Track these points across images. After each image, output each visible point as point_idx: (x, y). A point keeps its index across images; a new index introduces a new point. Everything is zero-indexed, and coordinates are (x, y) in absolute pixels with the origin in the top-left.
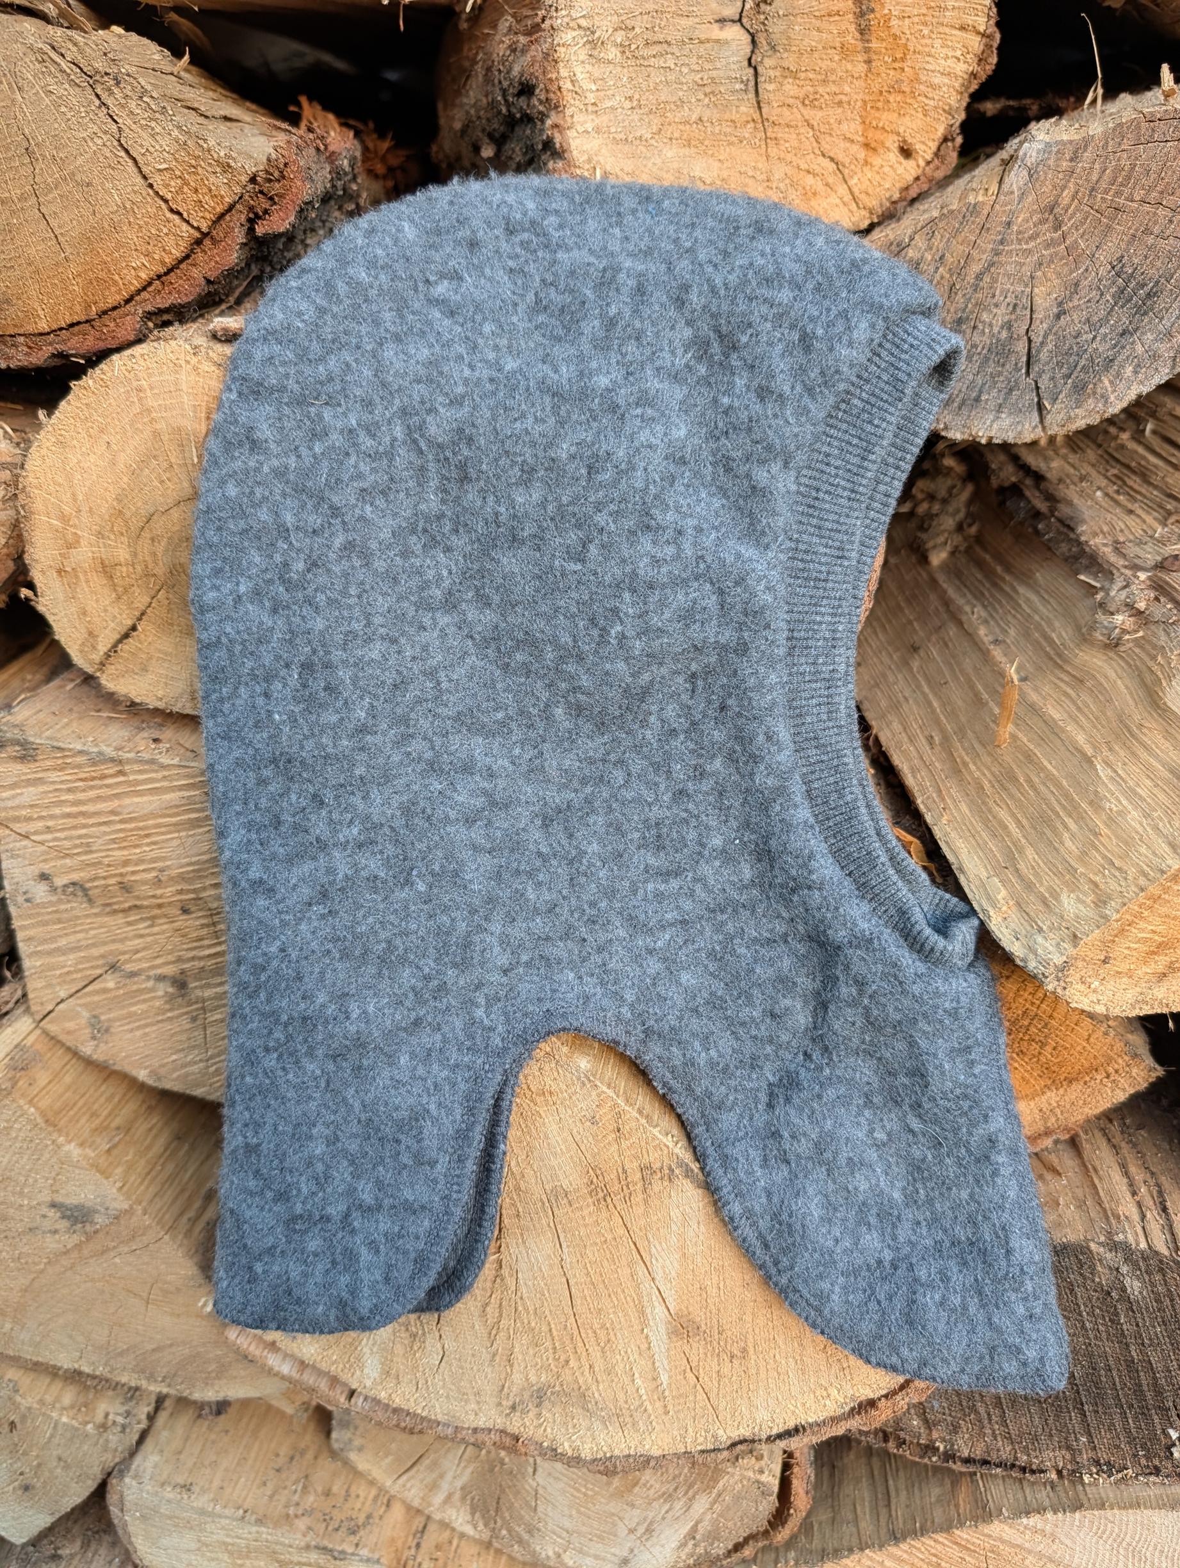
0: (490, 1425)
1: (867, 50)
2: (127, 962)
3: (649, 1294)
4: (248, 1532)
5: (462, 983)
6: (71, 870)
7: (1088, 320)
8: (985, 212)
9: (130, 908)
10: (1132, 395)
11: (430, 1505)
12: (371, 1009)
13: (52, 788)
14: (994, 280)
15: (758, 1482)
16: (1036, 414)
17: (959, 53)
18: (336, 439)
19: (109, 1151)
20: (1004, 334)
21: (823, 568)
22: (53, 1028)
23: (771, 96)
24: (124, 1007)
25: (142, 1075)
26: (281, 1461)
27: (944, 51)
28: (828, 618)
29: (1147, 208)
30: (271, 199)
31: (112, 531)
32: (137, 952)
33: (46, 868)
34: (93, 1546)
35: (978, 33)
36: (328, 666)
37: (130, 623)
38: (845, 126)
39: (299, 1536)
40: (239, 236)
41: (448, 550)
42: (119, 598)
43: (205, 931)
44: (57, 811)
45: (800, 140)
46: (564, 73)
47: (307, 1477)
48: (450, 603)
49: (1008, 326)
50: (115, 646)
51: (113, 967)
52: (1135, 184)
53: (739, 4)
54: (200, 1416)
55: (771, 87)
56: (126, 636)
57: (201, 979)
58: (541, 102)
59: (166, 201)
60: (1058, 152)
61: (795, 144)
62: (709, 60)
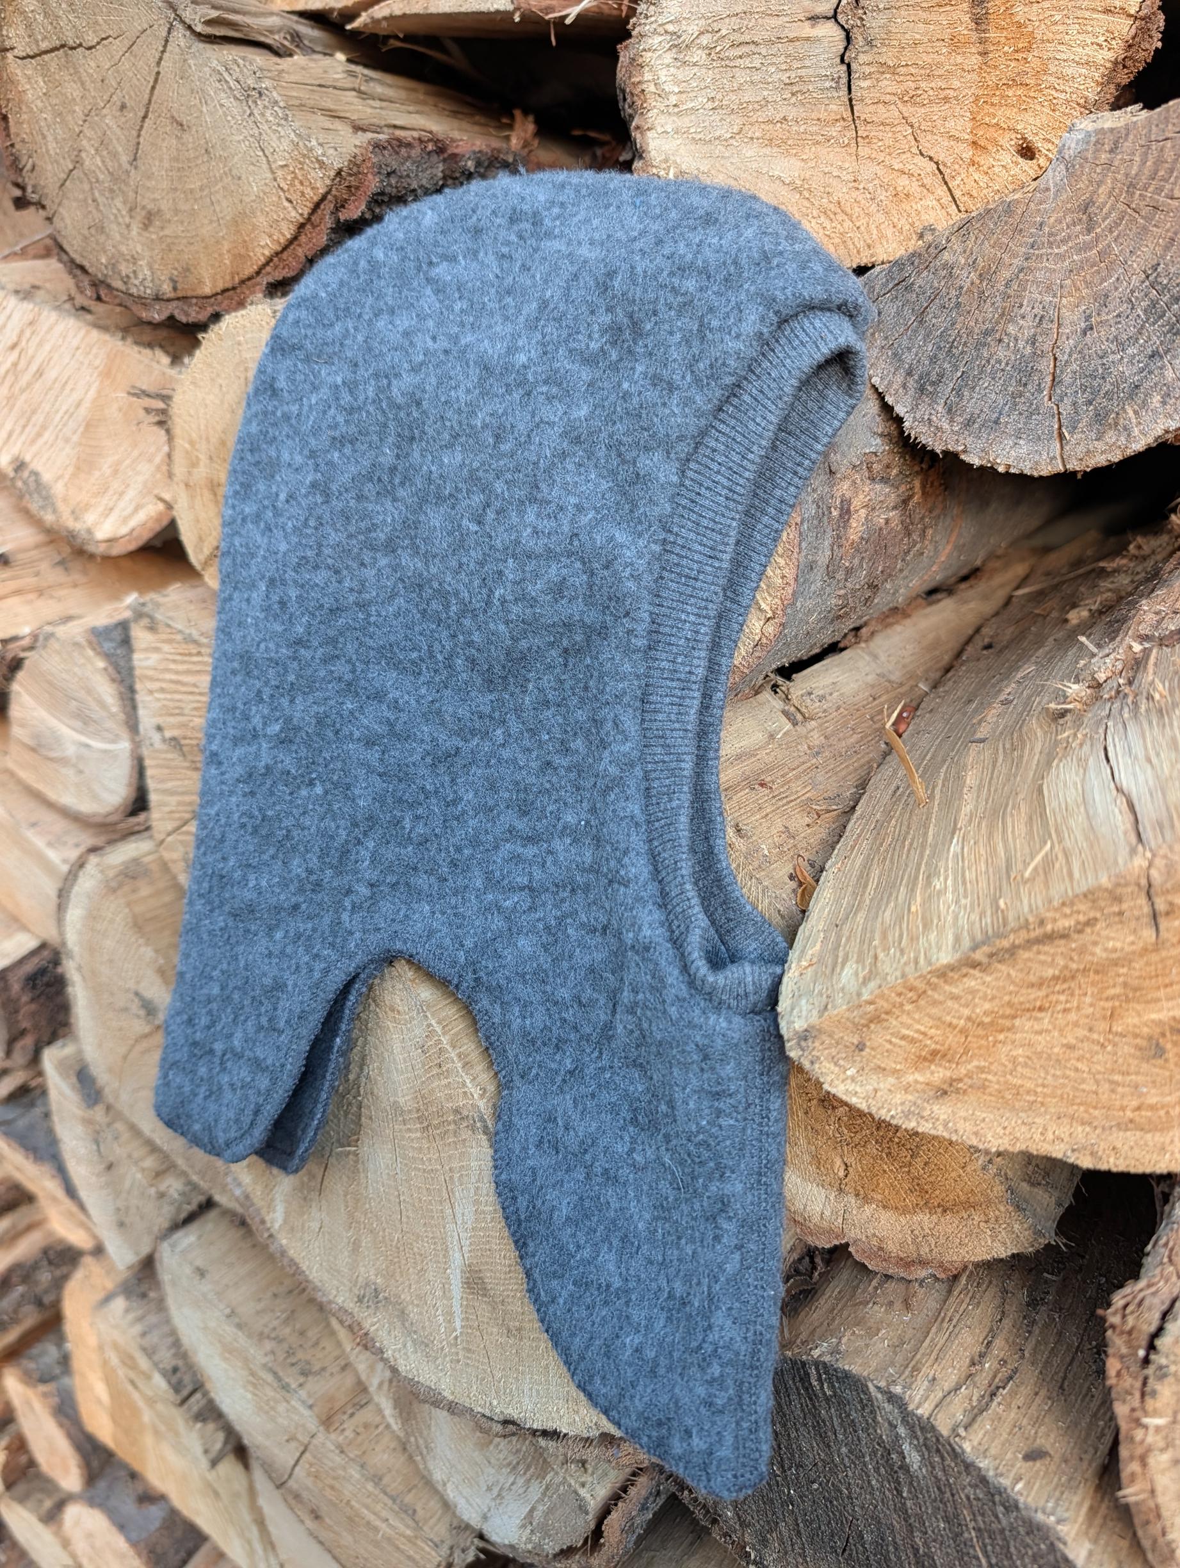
1: (983, 41)
3: (452, 1237)
4: (231, 1330)
5: (335, 884)
6: (173, 727)
7: (1116, 337)
8: (1020, 211)
10: (1159, 430)
11: (370, 1385)
12: (264, 883)
13: (165, 657)
14: (1023, 288)
16: (1056, 443)
17: (1101, 40)
18: (325, 393)
20: (1029, 350)
21: (695, 566)
23: (866, 93)
27: (1083, 37)
28: (692, 618)
30: (350, 190)
33: (160, 721)
36: (284, 583)
38: (951, 124)
39: (262, 1352)
40: (329, 222)
41: (395, 500)
45: (896, 140)
46: (648, 76)
47: (293, 1311)
48: (390, 547)
49: (1033, 341)
55: (865, 84)
59: (284, 192)
60: (1097, 142)
61: (890, 142)
62: (798, 58)
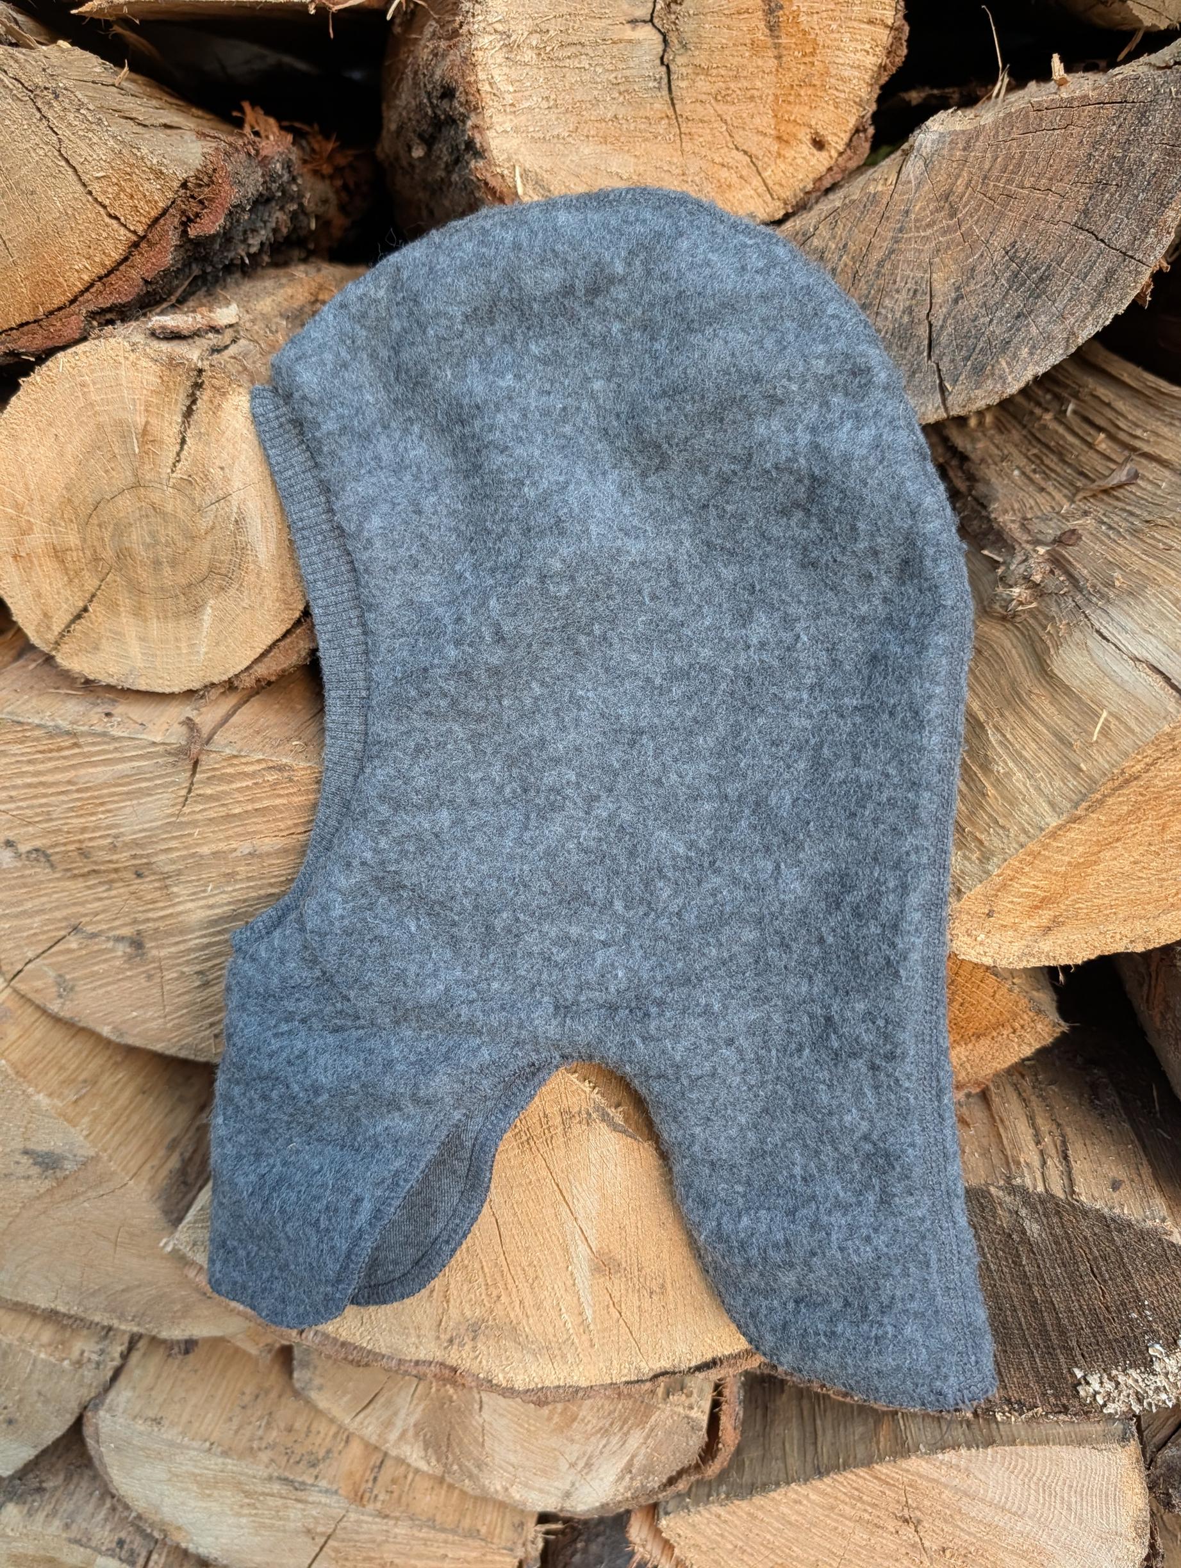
0: (429, 1358)
1: (777, 46)
2: (88, 924)
3: (572, 1233)
4: (215, 1463)
6: (34, 837)
7: (984, 304)
8: (885, 201)
9: (89, 873)
10: (1028, 376)
11: (386, 1441)
13: (14, 760)
14: (895, 267)
15: (688, 1417)
16: (939, 396)
17: (867, 46)
19: (76, 1102)
20: (906, 319)
22: (23, 987)
24: (86, 967)
25: (106, 1031)
26: (247, 1399)
27: (853, 44)
29: (1037, 194)
30: (201, 202)
31: (62, 518)
32: (97, 914)
33: (10, 835)
34: (75, 1481)
35: (887, 26)
37: (81, 604)
38: (757, 120)
39: (262, 1467)
40: (174, 239)
42: (71, 581)
43: (158, 894)
44: (19, 782)
45: (714, 136)
47: (270, 1414)
49: (910, 310)
50: (69, 626)
51: (75, 929)
52: (1025, 172)
53: (650, 5)
54: (169, 1355)
55: (683, 84)
56: (78, 617)
57: (156, 939)
58: (461, 105)
59: (105, 207)
60: (951, 142)
61: (710, 138)
62: (623, 60)
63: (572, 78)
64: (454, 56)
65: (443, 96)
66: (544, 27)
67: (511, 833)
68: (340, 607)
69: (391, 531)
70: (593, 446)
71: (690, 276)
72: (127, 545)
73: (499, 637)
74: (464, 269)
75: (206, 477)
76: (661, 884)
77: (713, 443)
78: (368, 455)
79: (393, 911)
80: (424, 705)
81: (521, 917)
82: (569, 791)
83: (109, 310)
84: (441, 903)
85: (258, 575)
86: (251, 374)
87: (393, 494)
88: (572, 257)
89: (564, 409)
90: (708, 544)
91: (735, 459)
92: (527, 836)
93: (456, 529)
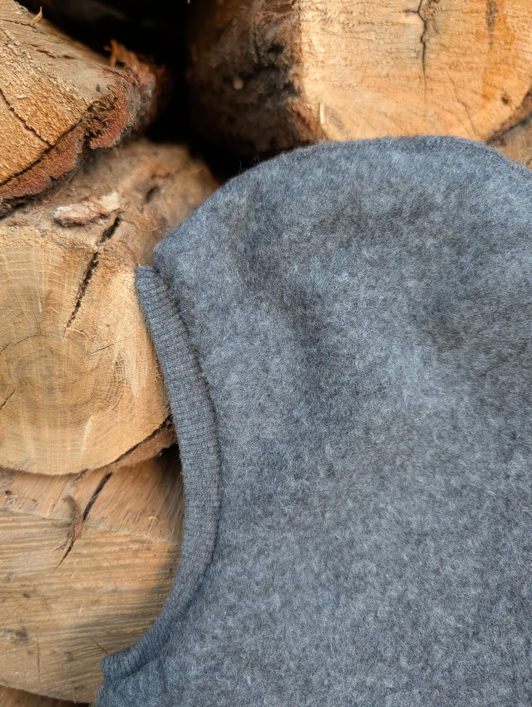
23: (432, 62)
30: (103, 123)
43: (40, 607)
46: (305, 39)
55: (432, 56)
57: (36, 632)
58: (286, 58)
59: (23, 121)
62: (397, 36)
63: (364, 46)
64: (287, 24)
65: (270, 51)
66: (350, 9)
67: (326, 611)
68: (201, 440)
69: (247, 386)
70: (403, 327)
71: (495, 210)
72: (29, 376)
73: (331, 473)
74: (317, 189)
75: (95, 331)
76: (436, 647)
77: (499, 334)
78: (228, 324)
79: (234, 669)
80: (268, 521)
81: (332, 673)
82: (370, 579)
83: (21, 198)
84: (273, 666)
85: (130, 401)
86: (132, 253)
87: (246, 355)
88: (404, 188)
89: (384, 300)
90: (482, 401)
91: (513, 346)
92: (338, 613)
93: (294, 383)
